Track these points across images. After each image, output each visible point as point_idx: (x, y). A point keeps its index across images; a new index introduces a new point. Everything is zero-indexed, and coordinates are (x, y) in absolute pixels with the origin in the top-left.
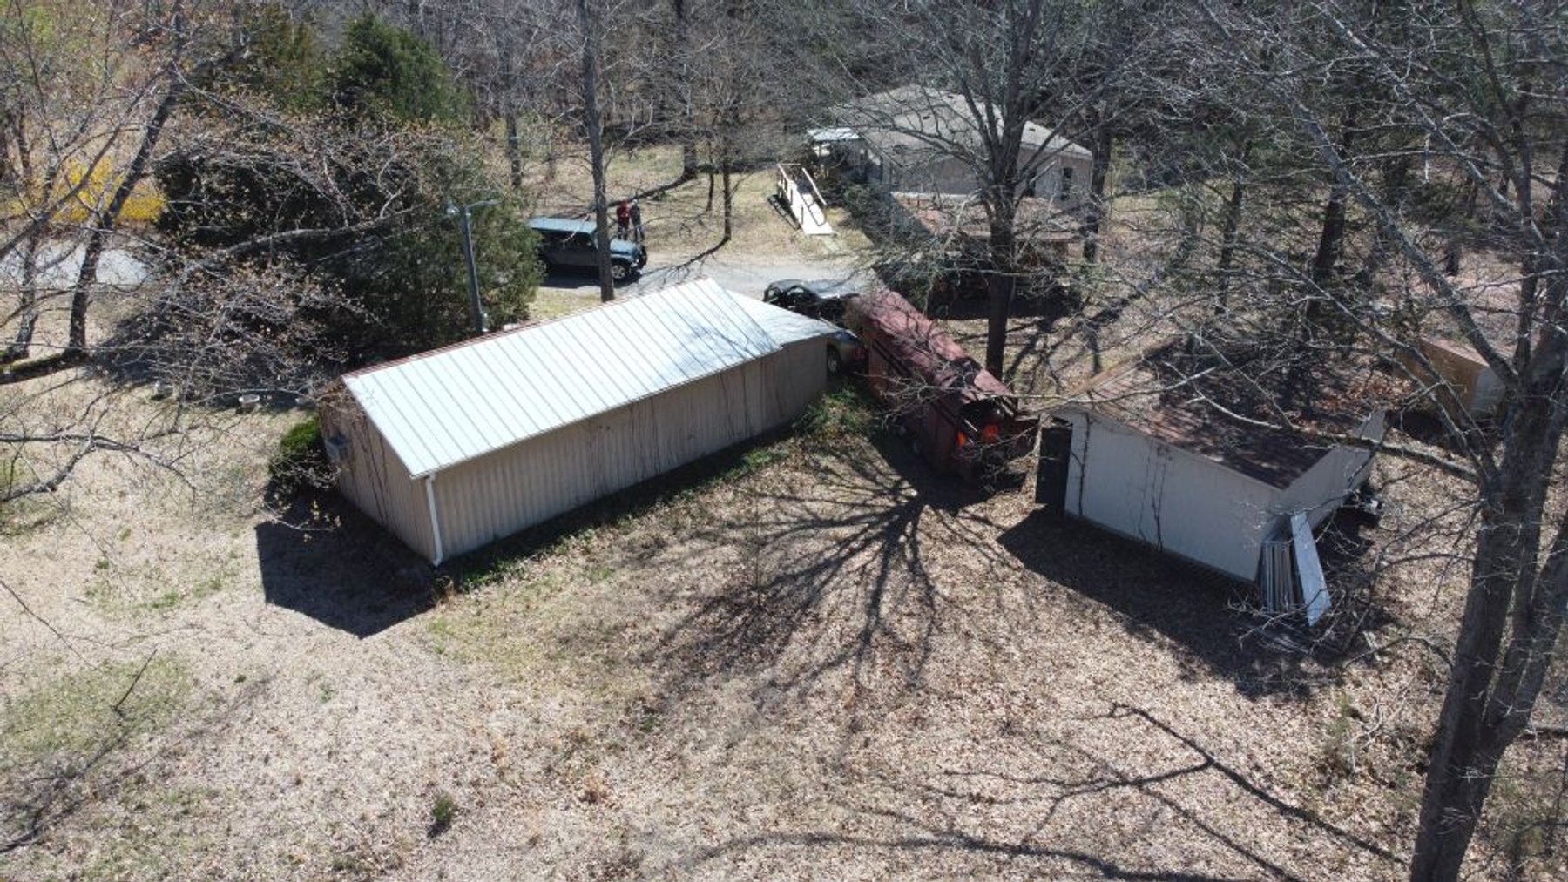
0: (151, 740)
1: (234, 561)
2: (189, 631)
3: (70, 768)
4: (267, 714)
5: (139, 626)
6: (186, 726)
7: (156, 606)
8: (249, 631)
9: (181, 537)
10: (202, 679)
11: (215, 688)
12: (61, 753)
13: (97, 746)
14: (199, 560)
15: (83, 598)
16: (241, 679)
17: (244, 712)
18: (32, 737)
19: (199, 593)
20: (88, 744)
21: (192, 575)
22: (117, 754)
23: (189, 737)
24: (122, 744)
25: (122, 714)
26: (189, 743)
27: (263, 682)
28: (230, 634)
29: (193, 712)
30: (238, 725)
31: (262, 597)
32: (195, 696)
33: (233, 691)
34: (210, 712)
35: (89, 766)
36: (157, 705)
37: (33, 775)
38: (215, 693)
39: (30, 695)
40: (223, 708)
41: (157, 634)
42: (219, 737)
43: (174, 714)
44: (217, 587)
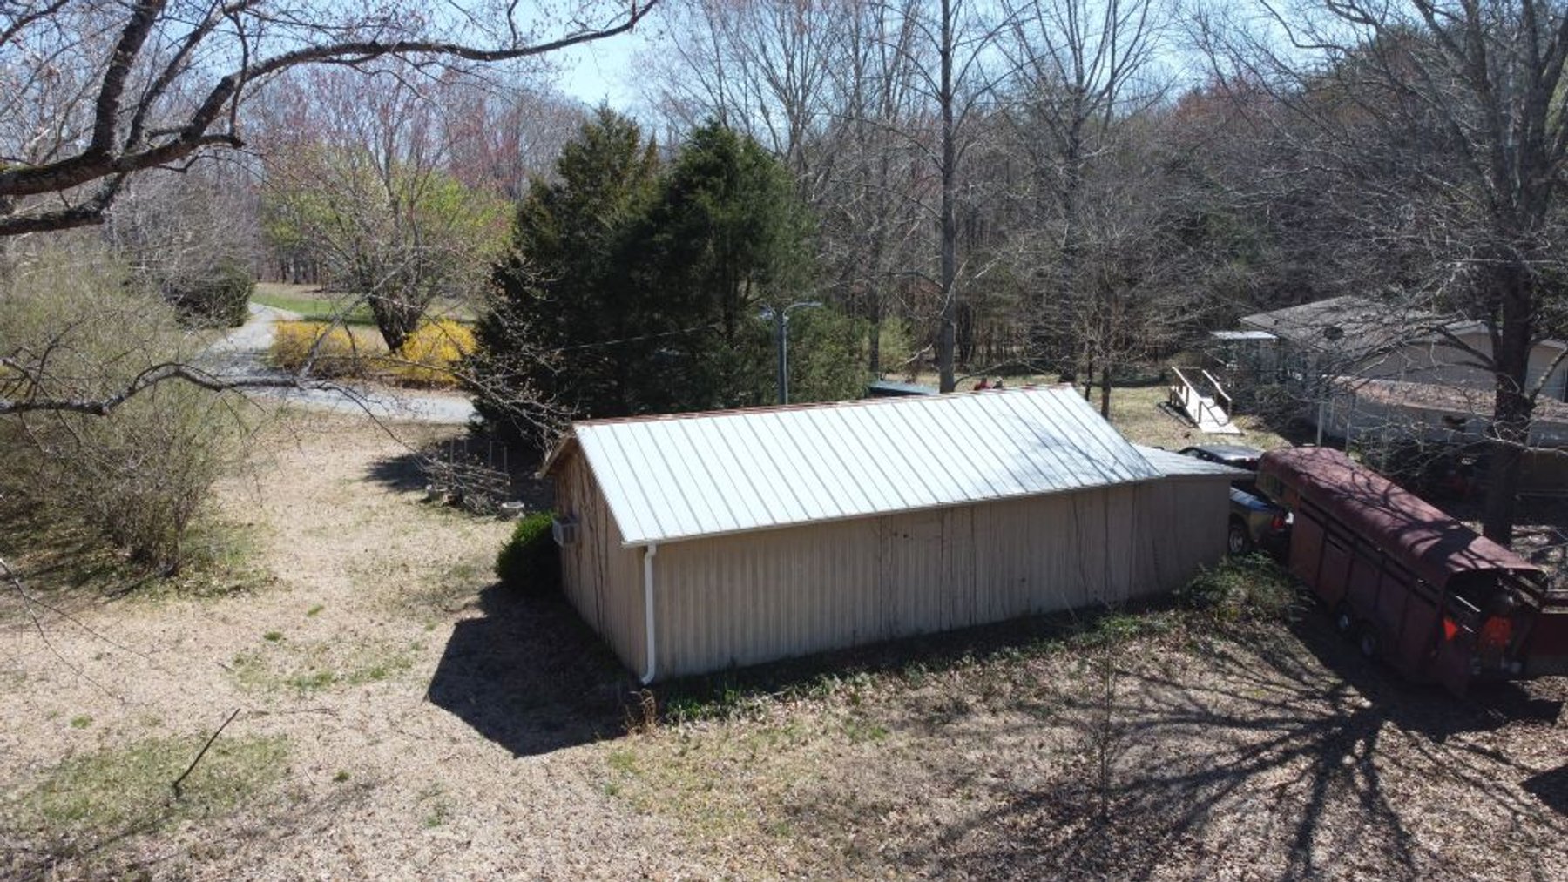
0: (191, 829)
1: (414, 652)
2: (318, 716)
3: (73, 845)
4: (348, 827)
5: (267, 701)
6: (244, 820)
7: (299, 684)
8: (386, 726)
9: (372, 621)
10: (298, 769)
11: (306, 783)
12: (78, 825)
13: (124, 824)
14: (378, 646)
15: (229, 665)
16: (342, 778)
17: (322, 819)
18: (61, 801)
19: (355, 680)
20: (114, 821)
21: (361, 660)
22: (141, 841)
23: (237, 836)
24: (152, 829)
25: (178, 792)
26: (233, 843)
27: (367, 787)
28: (362, 727)
29: (261, 806)
30: (306, 833)
31: (424, 692)
32: (278, 787)
33: (324, 786)
34: (281, 810)
35: (96, 847)
36: (226, 791)
37: (26, 844)
38: (300, 789)
39: (97, 753)
40: (301, 808)
41: (281, 714)
42: (276, 847)
43: (237, 806)
44: (377, 675)
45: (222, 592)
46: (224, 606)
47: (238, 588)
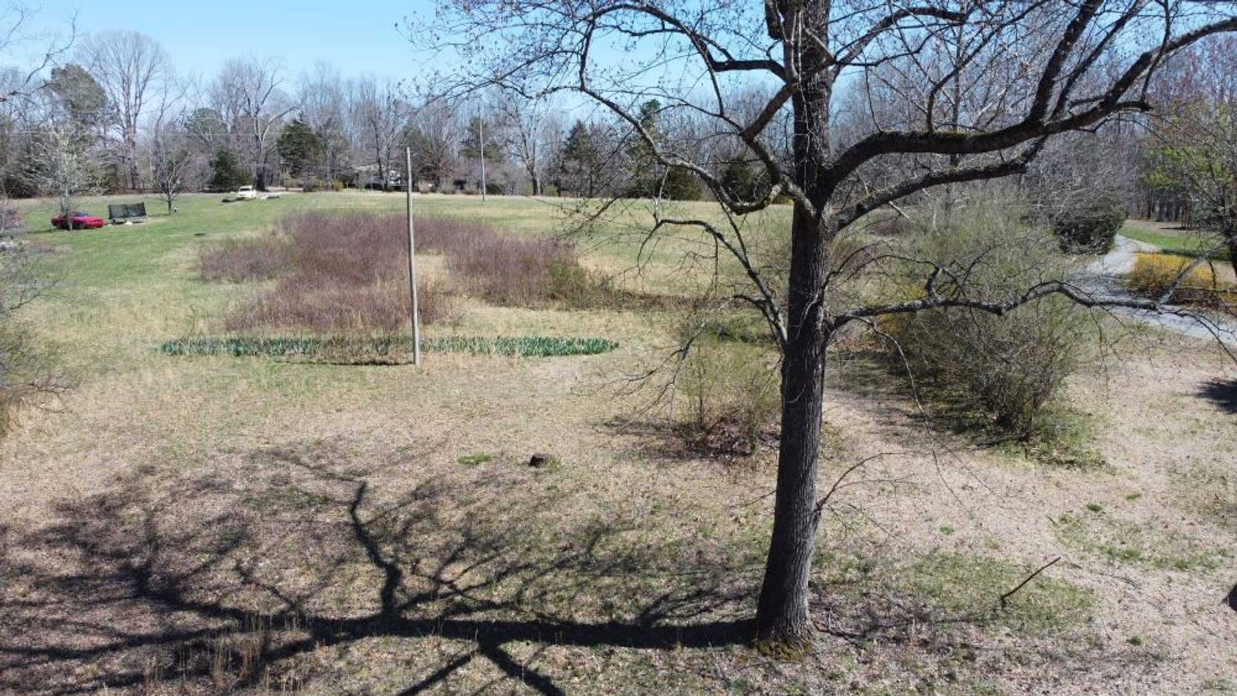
0: (1008, 635)
1: (1220, 557)
2: (1122, 584)
3: (928, 614)
4: (1134, 684)
5: (1082, 558)
6: (1048, 644)
7: (1110, 552)
8: (1182, 612)
9: (1183, 519)
10: (1098, 621)
11: (1103, 634)
12: (934, 602)
13: (963, 612)
14: (1186, 542)
15: (1056, 521)
16: (1135, 642)
17: (1112, 669)
18: (925, 580)
19: (1160, 564)
20: (957, 608)
21: (1168, 549)
22: (973, 629)
23: (1042, 655)
24: (981, 624)
25: (1004, 604)
26: (1038, 658)
27: (1156, 658)
28: (1160, 606)
29: (1064, 639)
30: (1097, 675)
31: (1224, 595)
32: (1080, 629)
33: (1117, 643)
34: (1078, 648)
35: (943, 621)
36: (1039, 616)
37: (900, 602)
38: (1098, 637)
39: (953, 555)
40: (1096, 653)
41: (1091, 571)
42: (1070, 675)
43: (1046, 631)
44: (1181, 566)
45: (1060, 463)
46: (1059, 474)
47: (1072, 462)
